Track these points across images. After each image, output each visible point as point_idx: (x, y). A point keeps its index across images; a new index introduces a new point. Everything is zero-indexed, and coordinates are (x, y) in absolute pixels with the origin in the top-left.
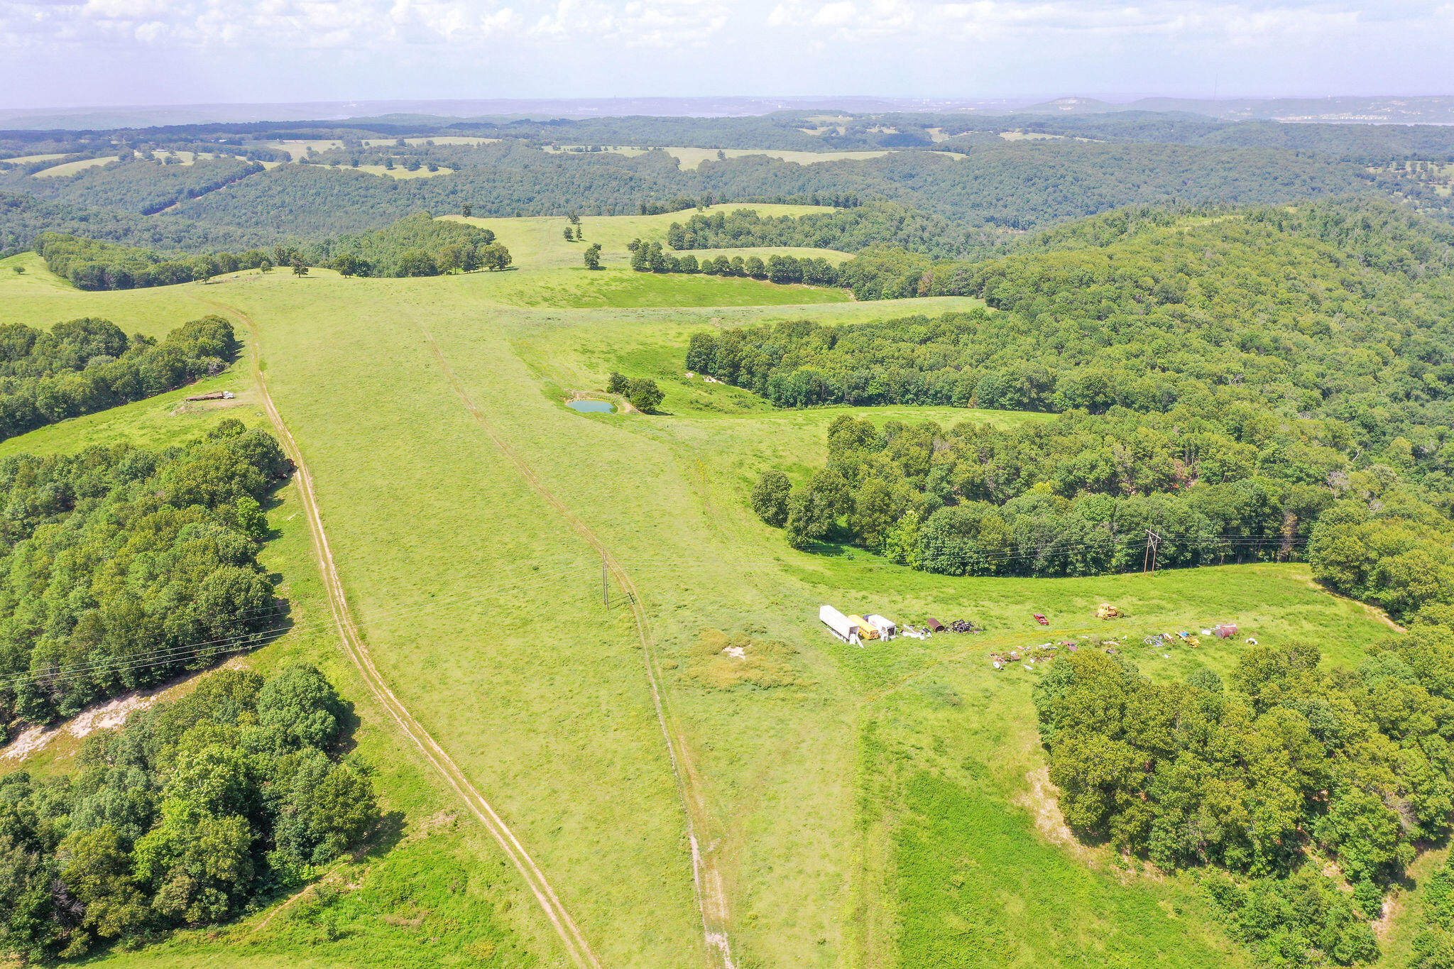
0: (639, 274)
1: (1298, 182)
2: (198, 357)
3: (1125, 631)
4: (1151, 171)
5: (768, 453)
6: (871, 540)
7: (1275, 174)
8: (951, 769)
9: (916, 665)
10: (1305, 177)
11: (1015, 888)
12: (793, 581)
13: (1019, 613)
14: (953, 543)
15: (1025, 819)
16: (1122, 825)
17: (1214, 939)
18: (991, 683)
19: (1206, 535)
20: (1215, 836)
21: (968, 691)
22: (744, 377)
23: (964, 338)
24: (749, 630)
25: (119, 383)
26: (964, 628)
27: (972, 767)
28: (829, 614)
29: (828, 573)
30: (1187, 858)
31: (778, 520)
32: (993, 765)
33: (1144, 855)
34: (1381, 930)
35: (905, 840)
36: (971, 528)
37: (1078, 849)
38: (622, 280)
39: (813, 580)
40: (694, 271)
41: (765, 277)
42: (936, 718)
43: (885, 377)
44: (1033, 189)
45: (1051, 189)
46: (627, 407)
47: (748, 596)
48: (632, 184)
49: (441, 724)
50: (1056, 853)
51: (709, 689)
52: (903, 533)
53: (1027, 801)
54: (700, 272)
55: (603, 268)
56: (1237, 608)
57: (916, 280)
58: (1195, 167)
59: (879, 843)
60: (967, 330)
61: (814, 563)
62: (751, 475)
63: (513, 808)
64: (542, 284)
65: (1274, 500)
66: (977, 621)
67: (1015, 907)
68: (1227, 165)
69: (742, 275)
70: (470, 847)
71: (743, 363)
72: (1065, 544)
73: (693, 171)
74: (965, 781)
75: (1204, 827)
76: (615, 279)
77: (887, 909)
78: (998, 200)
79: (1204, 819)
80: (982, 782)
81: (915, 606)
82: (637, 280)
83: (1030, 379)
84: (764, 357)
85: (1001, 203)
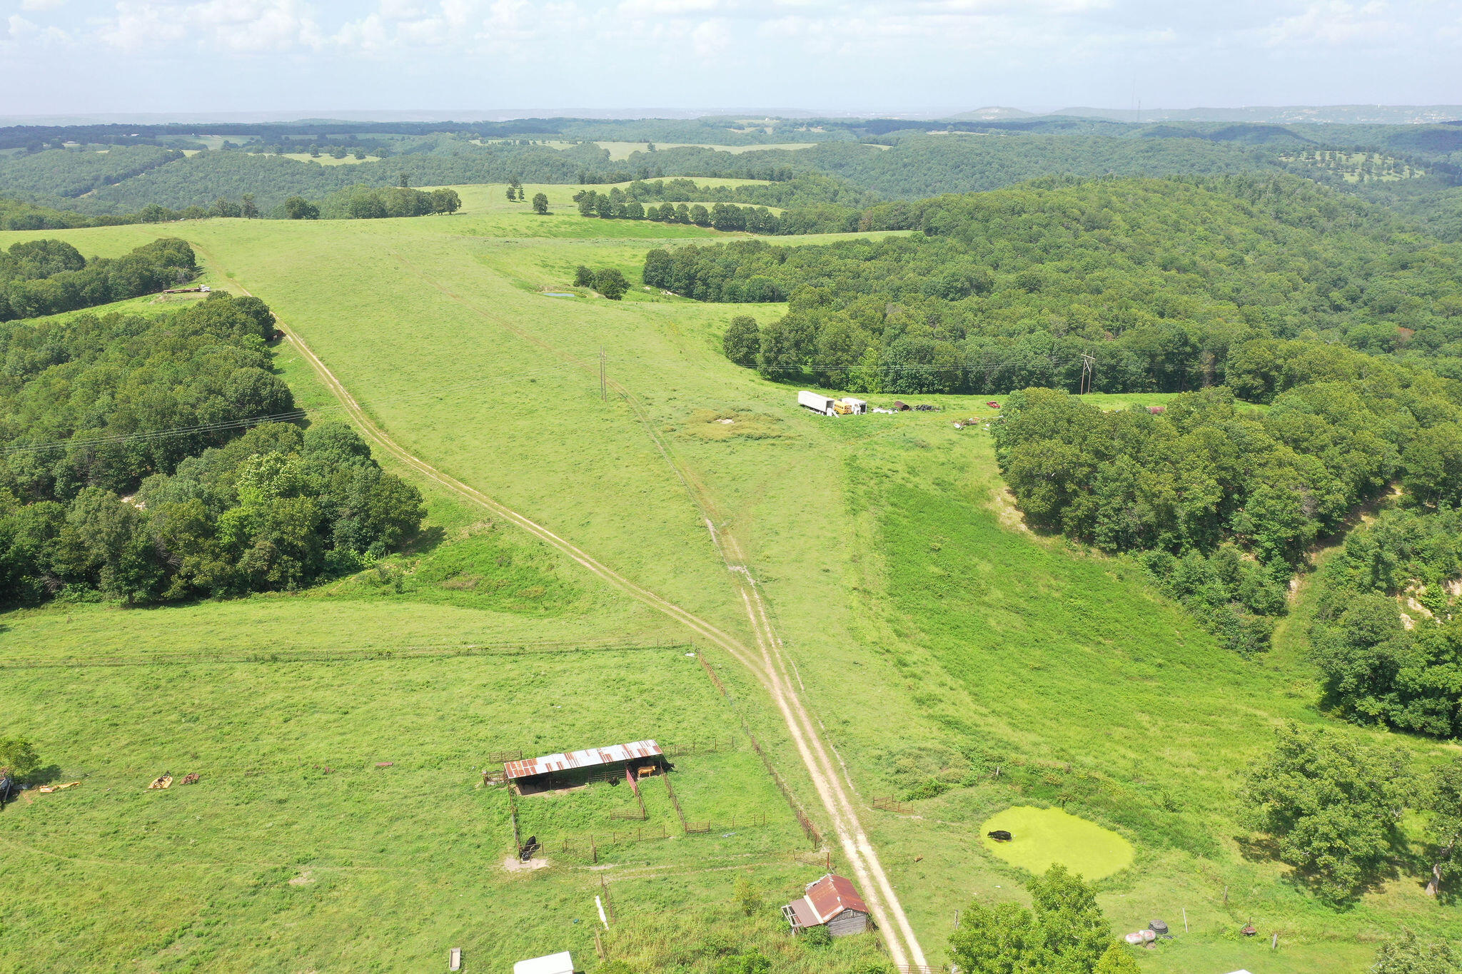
0: (587, 219)
2: (166, 266)
4: (1074, 159)
6: (835, 377)
7: (1192, 161)
8: (924, 484)
9: (887, 427)
11: (984, 557)
13: (973, 403)
14: (911, 366)
15: (989, 519)
16: (1072, 513)
17: (1151, 597)
18: (955, 437)
19: (1135, 366)
20: (1150, 517)
21: (933, 440)
22: (699, 288)
23: (906, 257)
24: (735, 409)
25: (88, 288)
26: (926, 408)
27: (939, 483)
30: (1123, 541)
31: (748, 364)
32: (959, 484)
33: (1090, 540)
34: (1290, 596)
35: (887, 521)
36: (926, 354)
37: (1033, 537)
38: (571, 224)
40: (640, 218)
41: (710, 225)
42: (907, 454)
44: (960, 175)
46: (594, 294)
48: (565, 170)
49: (467, 473)
50: (1014, 538)
51: (706, 440)
52: (864, 367)
53: (990, 506)
54: (645, 219)
55: (551, 214)
57: (857, 220)
58: (1116, 157)
59: (867, 523)
60: (905, 250)
63: (544, 516)
64: (494, 224)
65: (1193, 340)
66: (937, 404)
67: (985, 568)
69: (687, 222)
71: (699, 275)
72: (1010, 370)
73: (623, 161)
74: (935, 492)
75: (1142, 513)
76: (564, 223)
79: (1141, 506)
80: (951, 494)
82: (586, 223)
83: (970, 280)
84: (718, 269)
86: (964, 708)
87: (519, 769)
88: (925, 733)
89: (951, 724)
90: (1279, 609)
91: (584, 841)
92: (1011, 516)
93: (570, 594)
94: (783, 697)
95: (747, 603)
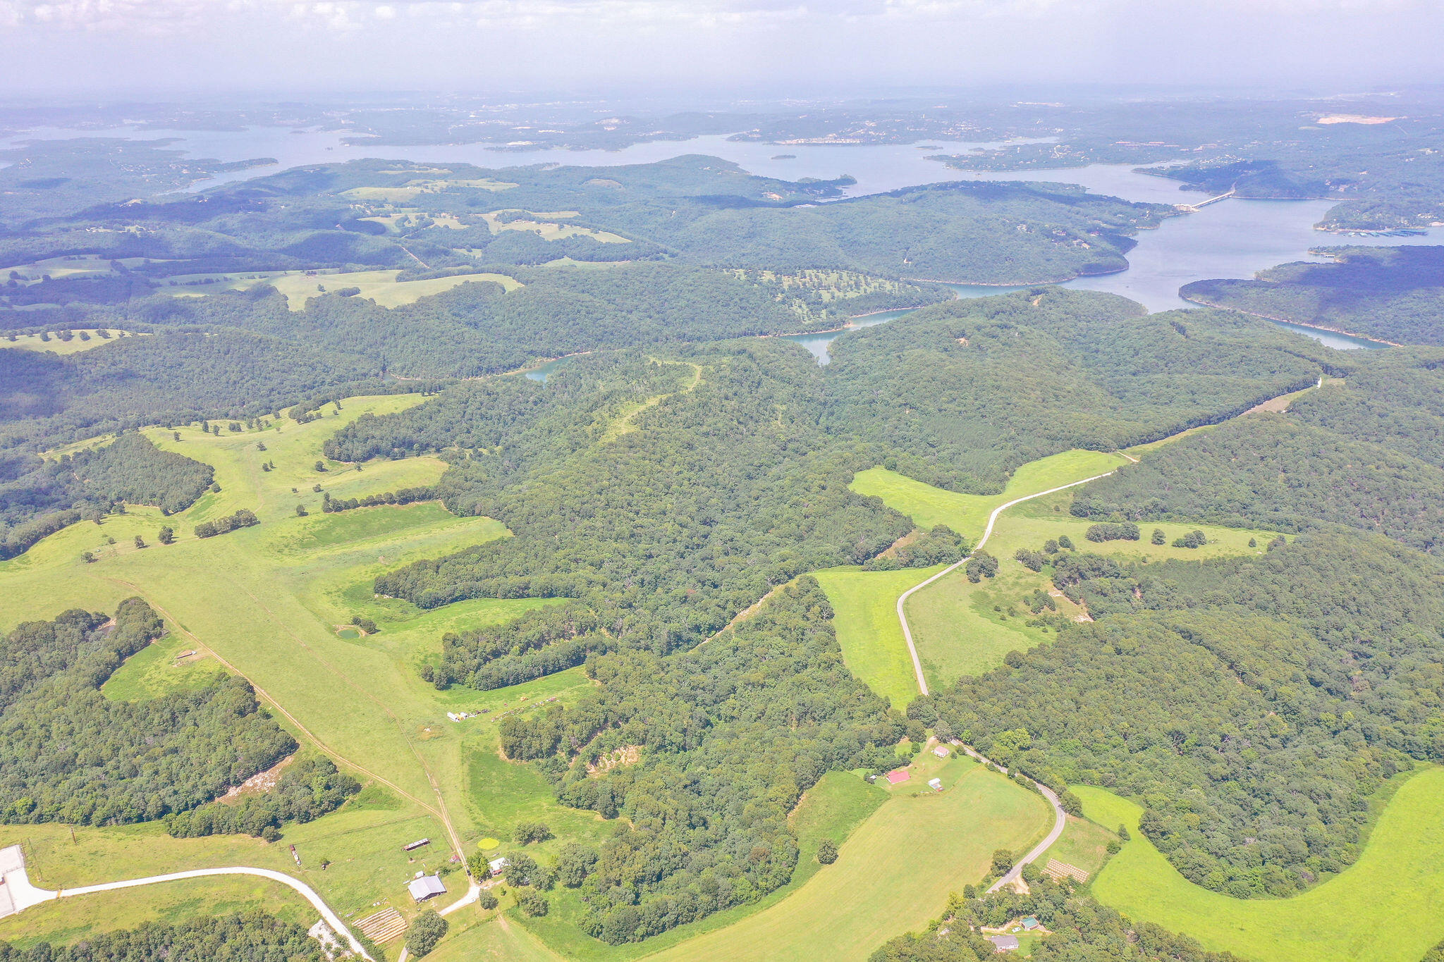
0: (327, 515)
1: (732, 304)
3: (527, 704)
5: (422, 650)
6: (460, 681)
8: (481, 749)
9: (473, 725)
10: (737, 300)
11: (495, 769)
12: (439, 704)
13: (499, 703)
14: (484, 682)
15: (497, 756)
16: (516, 754)
17: (535, 771)
18: (491, 726)
20: (535, 752)
21: (485, 729)
24: (429, 723)
26: (485, 712)
27: (486, 748)
28: (450, 715)
29: (448, 698)
30: (530, 758)
31: (431, 680)
32: (490, 745)
33: (521, 758)
34: (571, 765)
35: (471, 765)
36: (488, 676)
37: (508, 759)
38: (320, 522)
39: (444, 702)
40: (356, 506)
41: (395, 502)
42: (477, 738)
43: (461, 588)
44: (559, 323)
45: (570, 323)
46: (363, 633)
47: (428, 712)
49: (358, 762)
50: (503, 761)
51: (423, 741)
52: (469, 678)
53: (498, 752)
54: (359, 506)
55: (306, 514)
56: (559, 689)
59: (466, 767)
61: (444, 695)
62: (418, 662)
63: (386, 777)
64: (279, 534)
66: (489, 709)
67: (494, 774)
68: (691, 288)
69: (382, 503)
70: (379, 786)
71: (400, 587)
72: (518, 674)
74: (484, 751)
75: (533, 751)
76: (316, 521)
77: (468, 779)
78: (536, 334)
79: (533, 749)
80: (487, 750)
81: (473, 706)
82: (327, 520)
85: (538, 337)
86: (482, 818)
87: (406, 847)
88: (472, 827)
89: (478, 824)
90: (567, 769)
91: (420, 856)
92: (502, 755)
93: (400, 802)
94: (447, 823)
95: (439, 800)
